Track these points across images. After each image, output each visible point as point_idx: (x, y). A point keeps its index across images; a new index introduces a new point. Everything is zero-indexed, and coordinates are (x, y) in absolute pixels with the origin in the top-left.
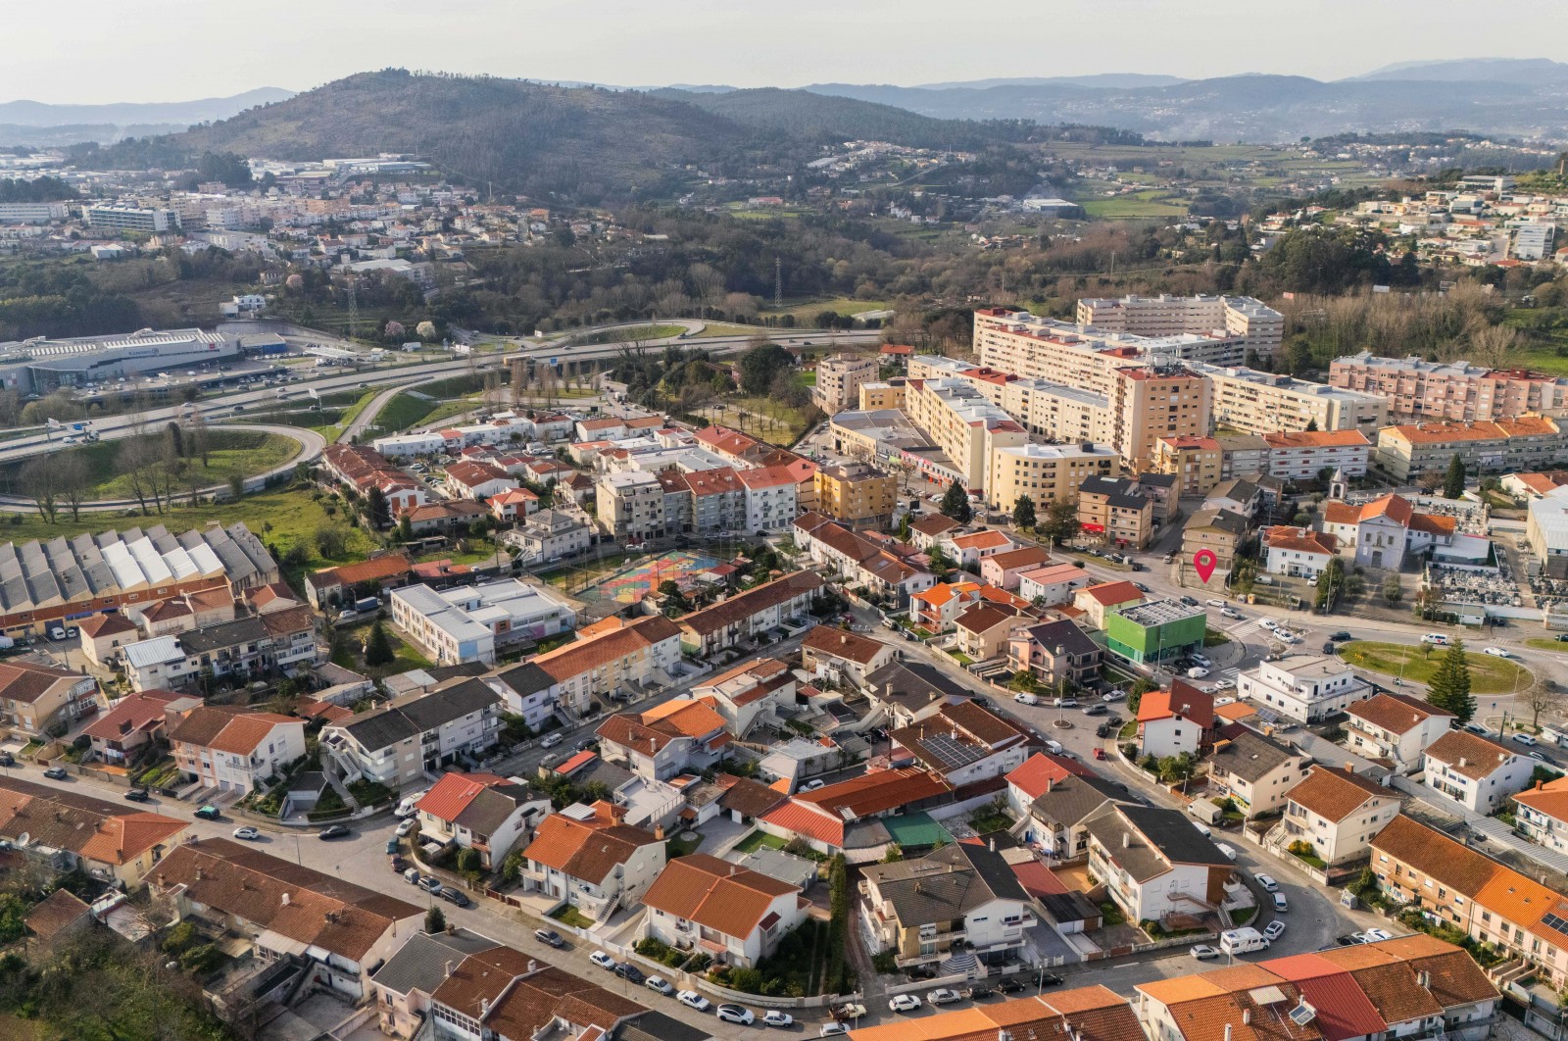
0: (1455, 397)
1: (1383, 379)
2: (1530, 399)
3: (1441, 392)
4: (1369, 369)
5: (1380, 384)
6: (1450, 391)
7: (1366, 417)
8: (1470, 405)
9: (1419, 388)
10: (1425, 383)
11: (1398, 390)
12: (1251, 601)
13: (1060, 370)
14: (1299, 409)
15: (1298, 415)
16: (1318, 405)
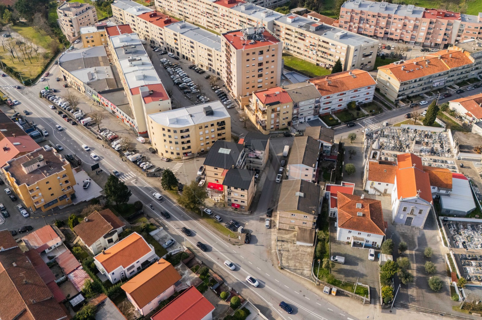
0: (407, 28)
1: (369, 17)
2: (446, 29)
3: (400, 26)
4: (361, 12)
5: (367, 20)
6: (405, 25)
7: (367, 54)
8: (415, 33)
9: (388, 23)
10: (392, 20)
11: (377, 24)
12: (334, 294)
13: (196, 10)
14: (329, 49)
15: (329, 52)
16: (341, 48)
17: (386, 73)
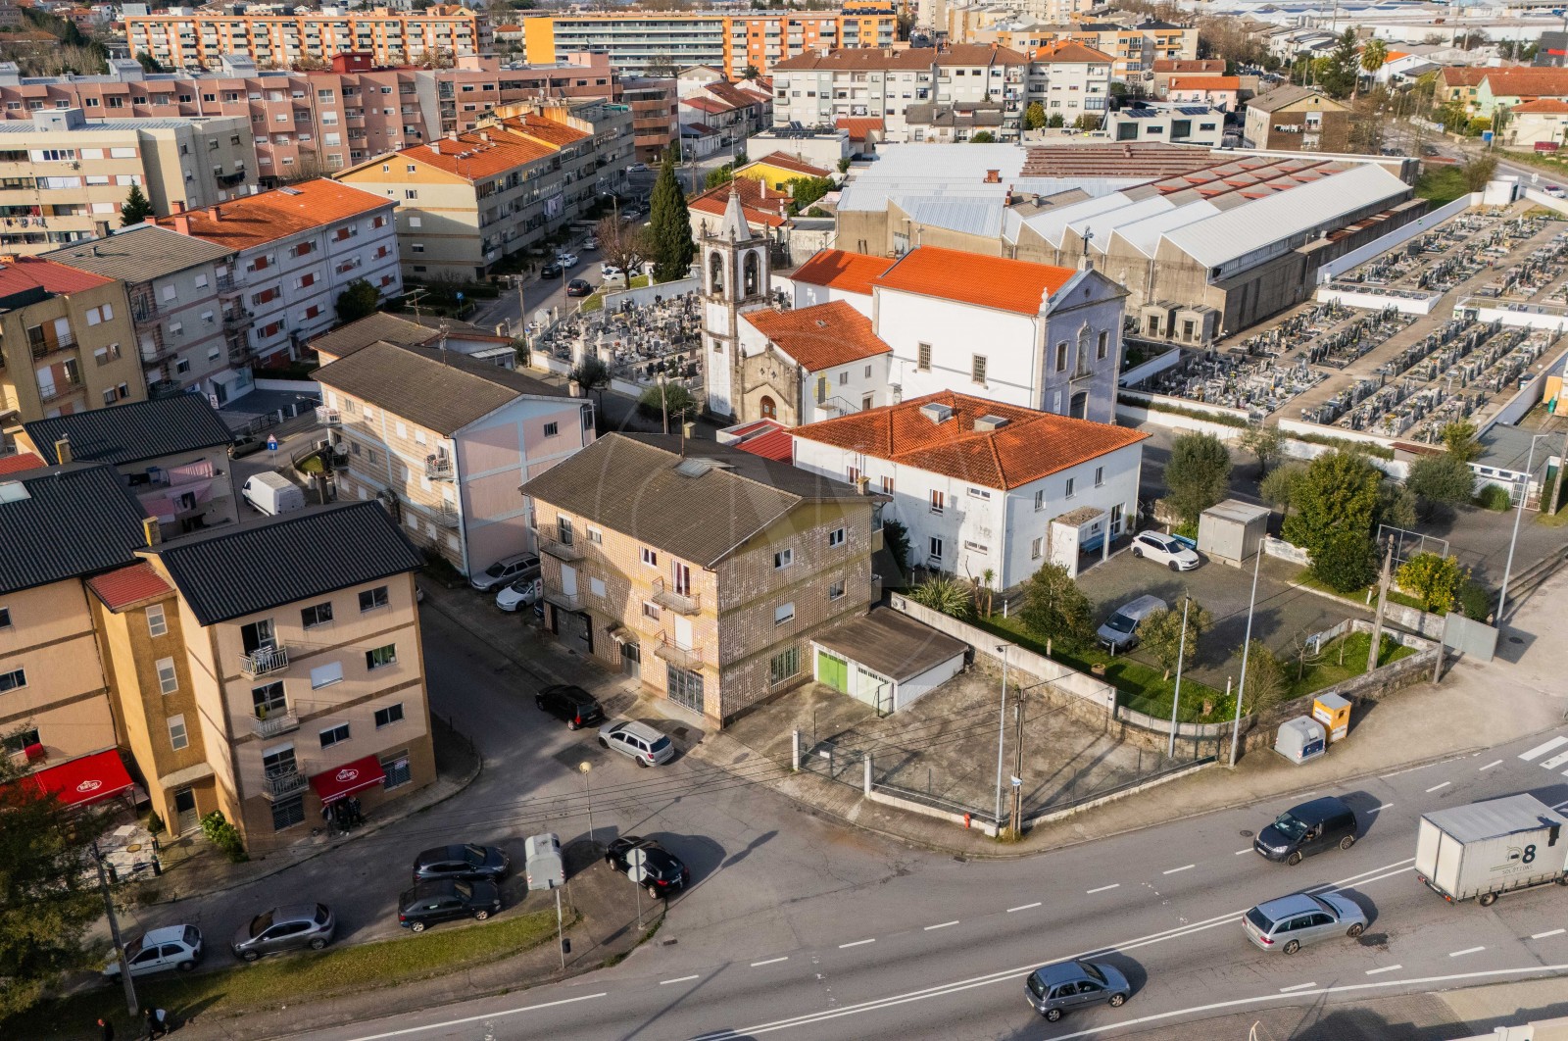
0: (271, 125)
4: (51, 91)
6: (258, 116)
10: (197, 106)
14: (40, 182)
15: (46, 198)
16: (107, 153)
17: (389, 180)
